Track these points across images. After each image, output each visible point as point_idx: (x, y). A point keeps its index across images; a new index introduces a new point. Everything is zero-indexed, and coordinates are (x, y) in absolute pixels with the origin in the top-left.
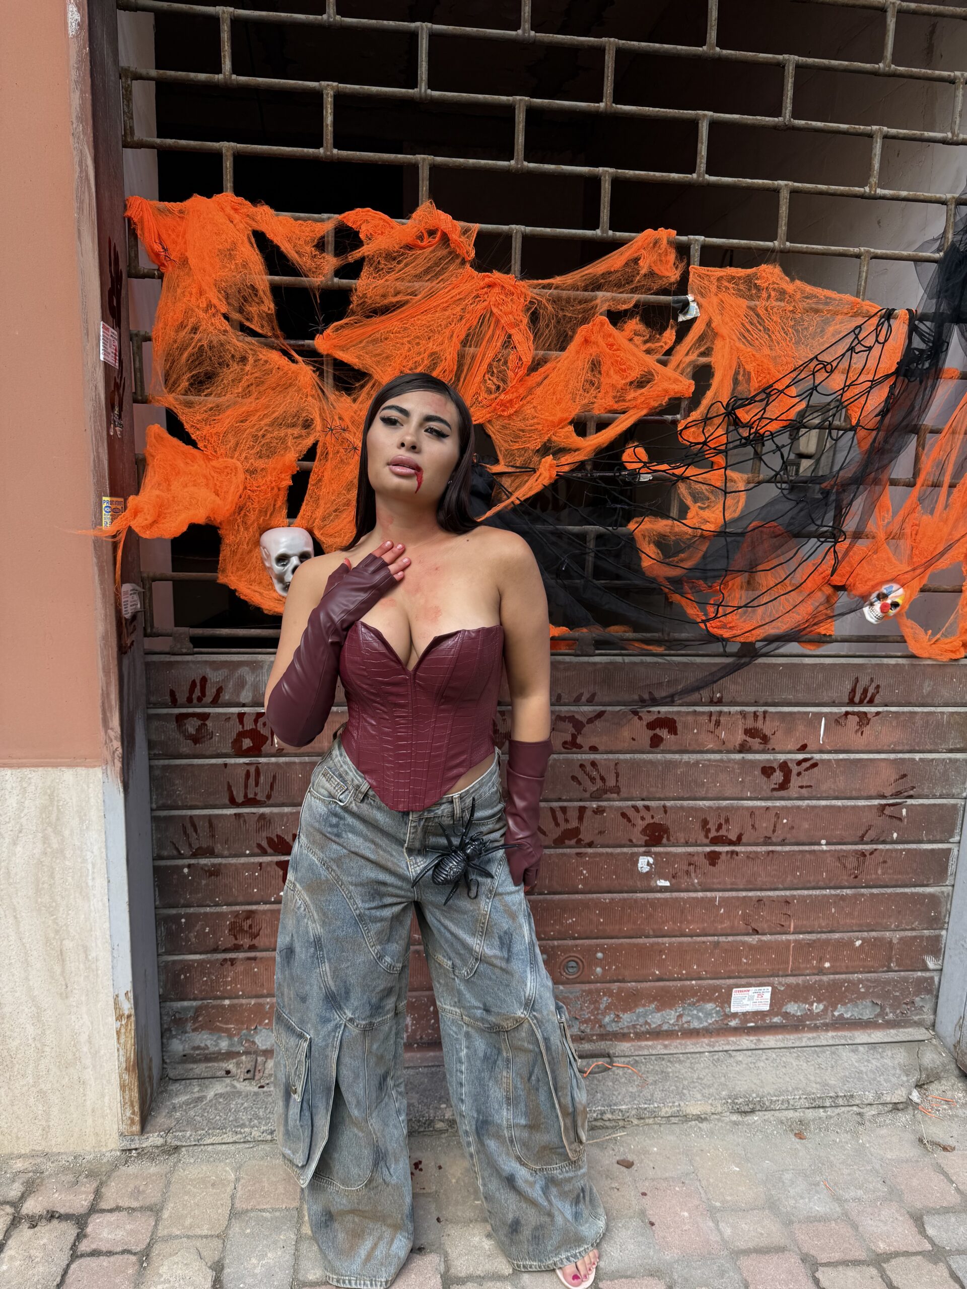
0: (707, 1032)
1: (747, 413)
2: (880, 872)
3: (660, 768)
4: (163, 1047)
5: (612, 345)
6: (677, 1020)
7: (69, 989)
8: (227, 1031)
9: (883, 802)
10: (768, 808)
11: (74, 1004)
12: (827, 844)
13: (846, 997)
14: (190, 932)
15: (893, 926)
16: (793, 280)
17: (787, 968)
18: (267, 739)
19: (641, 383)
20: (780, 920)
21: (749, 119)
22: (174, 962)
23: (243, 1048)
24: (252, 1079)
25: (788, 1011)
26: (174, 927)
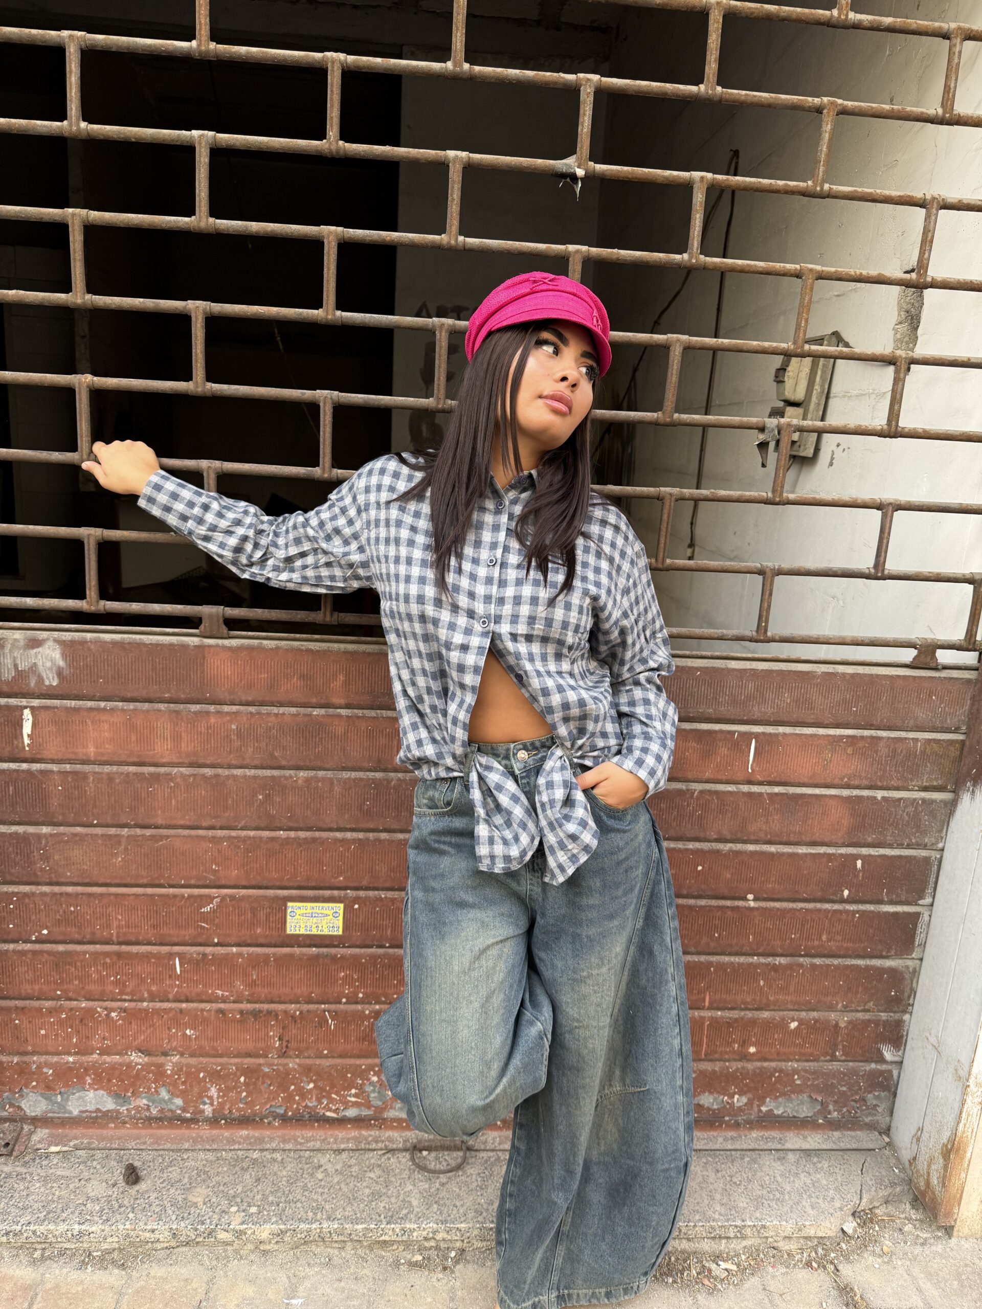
12: (755, 899)
13: (777, 1090)
15: (840, 1005)
17: (700, 1052)
23: (6, 1113)
24: (10, 1155)
25: (701, 1103)
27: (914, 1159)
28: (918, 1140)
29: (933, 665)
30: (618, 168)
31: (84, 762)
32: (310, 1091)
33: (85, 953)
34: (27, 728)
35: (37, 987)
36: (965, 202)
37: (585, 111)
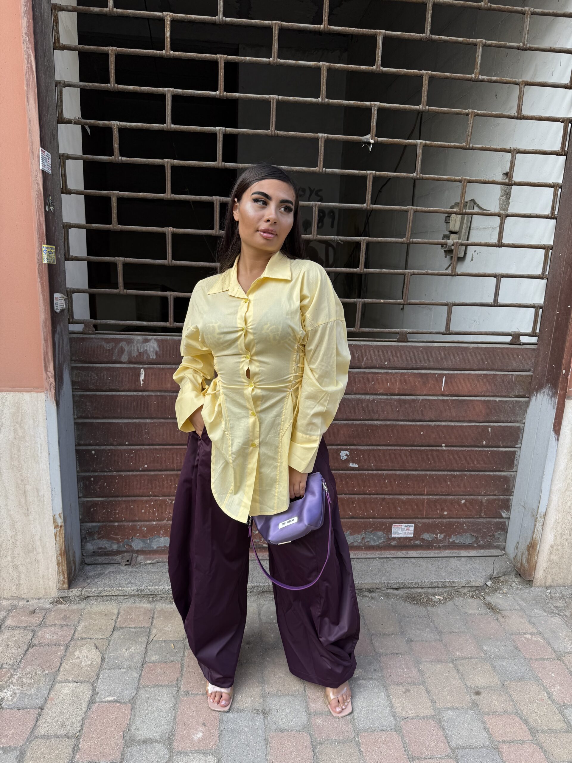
0: (378, 547)
4: (82, 547)
6: (362, 541)
7: (29, 511)
8: (117, 539)
9: (478, 424)
10: (412, 426)
11: (32, 519)
12: (445, 446)
13: (456, 531)
14: (96, 486)
15: (483, 493)
17: (423, 514)
20: (420, 488)
21: (406, 35)
22: (87, 501)
23: (125, 549)
24: (130, 565)
25: (424, 538)
26: (87, 483)
27: (516, 556)
28: (517, 548)
29: (519, 343)
30: (387, 139)
31: (165, 391)
32: (256, 535)
33: (162, 475)
34: (142, 377)
35: (141, 491)
36: (527, 150)
37: (374, 117)
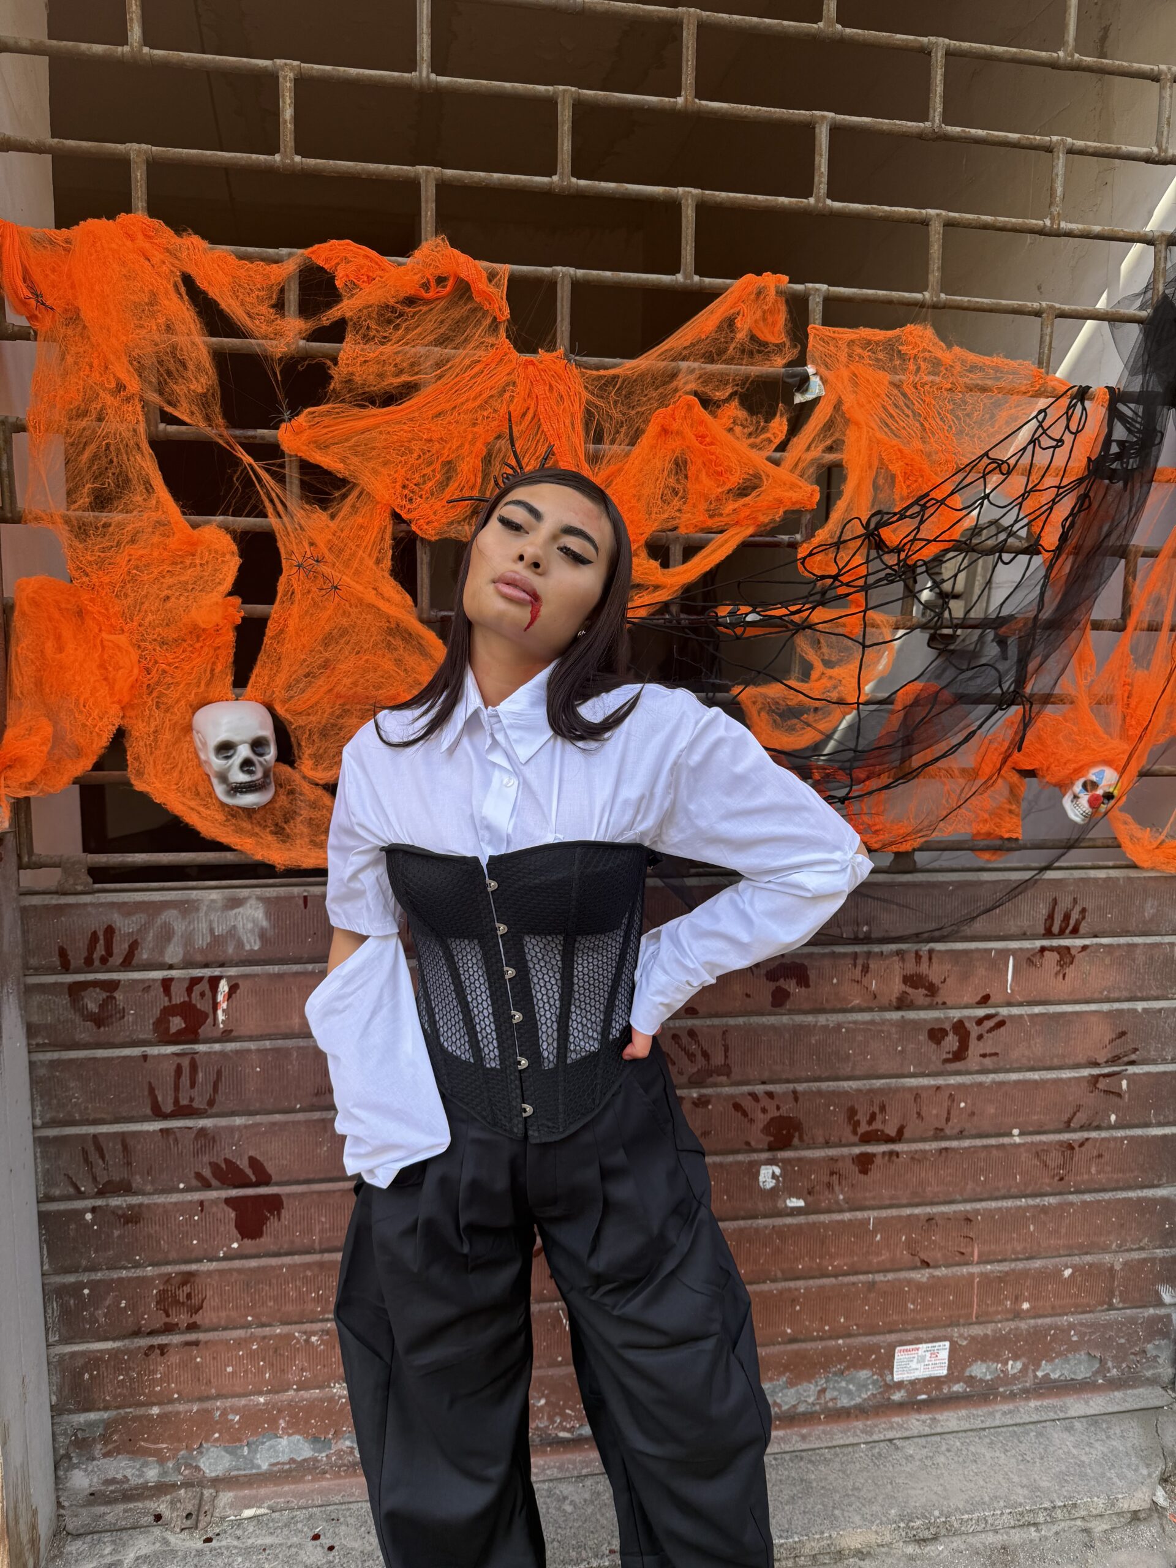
0: (861, 1411)
1: (894, 531)
2: (1093, 1170)
3: (787, 1036)
4: (59, 1484)
5: (703, 437)
6: (818, 1398)
8: (157, 1453)
9: (1096, 1071)
10: (938, 1088)
12: (1021, 1134)
13: (1053, 1349)
14: (96, 1309)
15: (1114, 1246)
16: (950, 346)
17: (971, 1314)
18: (206, 1016)
19: (743, 491)
20: (959, 1245)
21: (885, 123)
22: (73, 1355)
23: (181, 1477)
24: (195, 1527)
25: (973, 1375)
26: (72, 1302)
31: (286, 1037)
32: (541, 1408)
33: (281, 1267)
34: (222, 1002)
35: (223, 1314)
37: (815, 319)
